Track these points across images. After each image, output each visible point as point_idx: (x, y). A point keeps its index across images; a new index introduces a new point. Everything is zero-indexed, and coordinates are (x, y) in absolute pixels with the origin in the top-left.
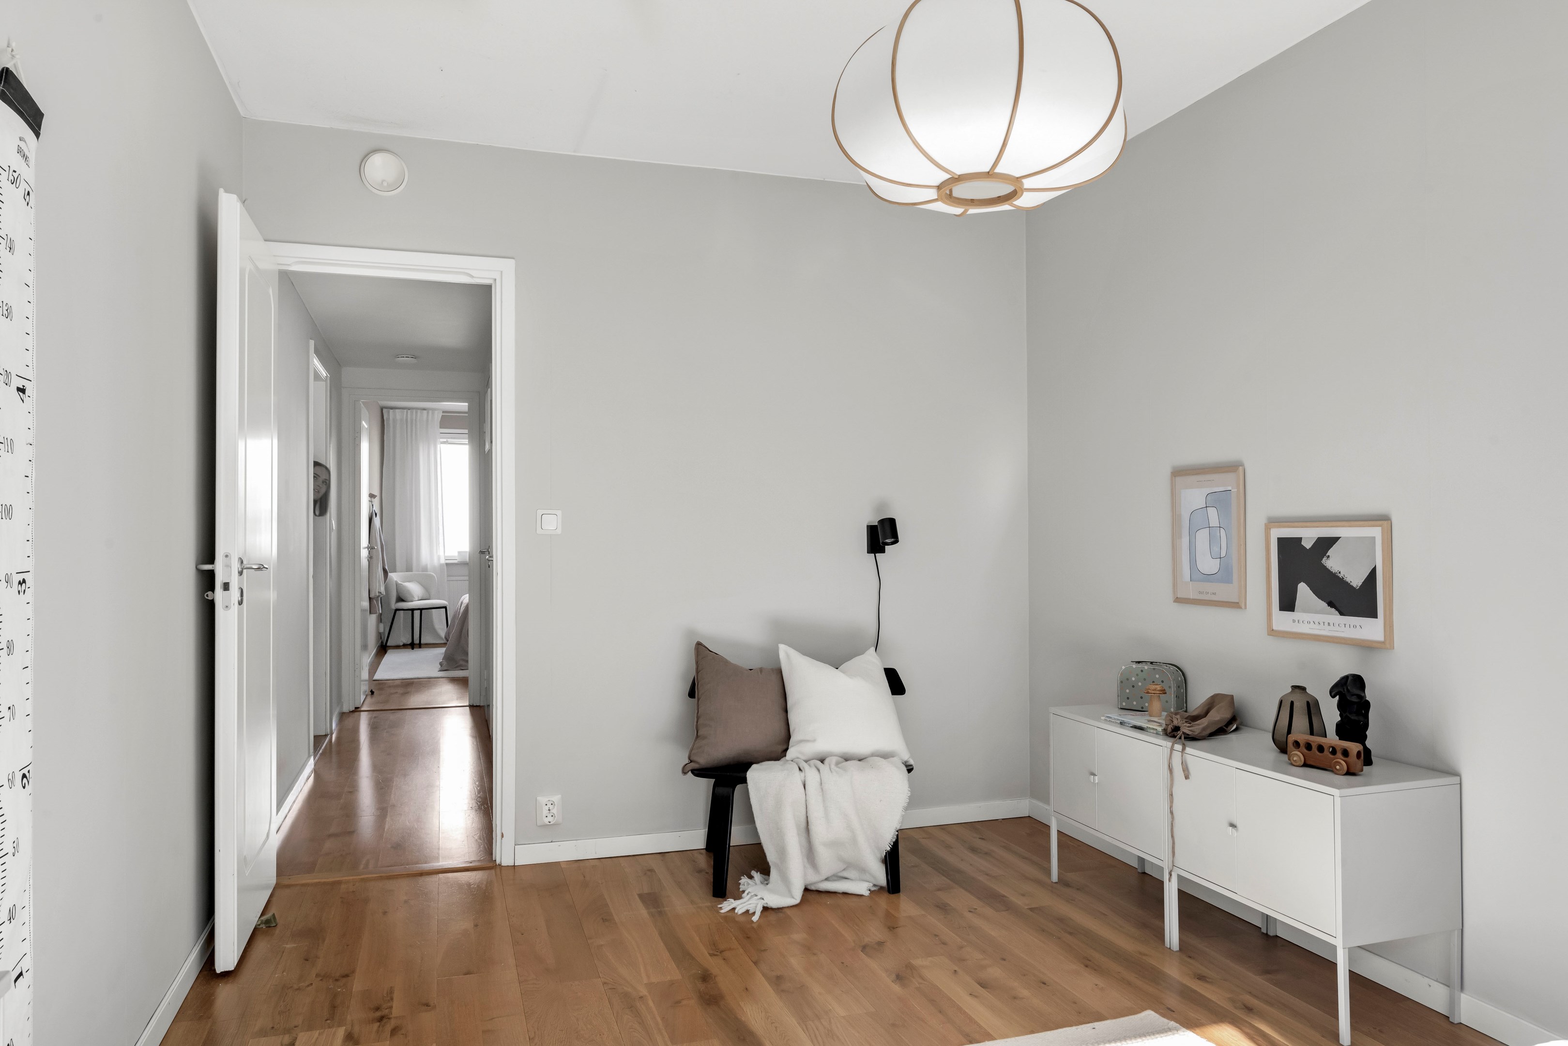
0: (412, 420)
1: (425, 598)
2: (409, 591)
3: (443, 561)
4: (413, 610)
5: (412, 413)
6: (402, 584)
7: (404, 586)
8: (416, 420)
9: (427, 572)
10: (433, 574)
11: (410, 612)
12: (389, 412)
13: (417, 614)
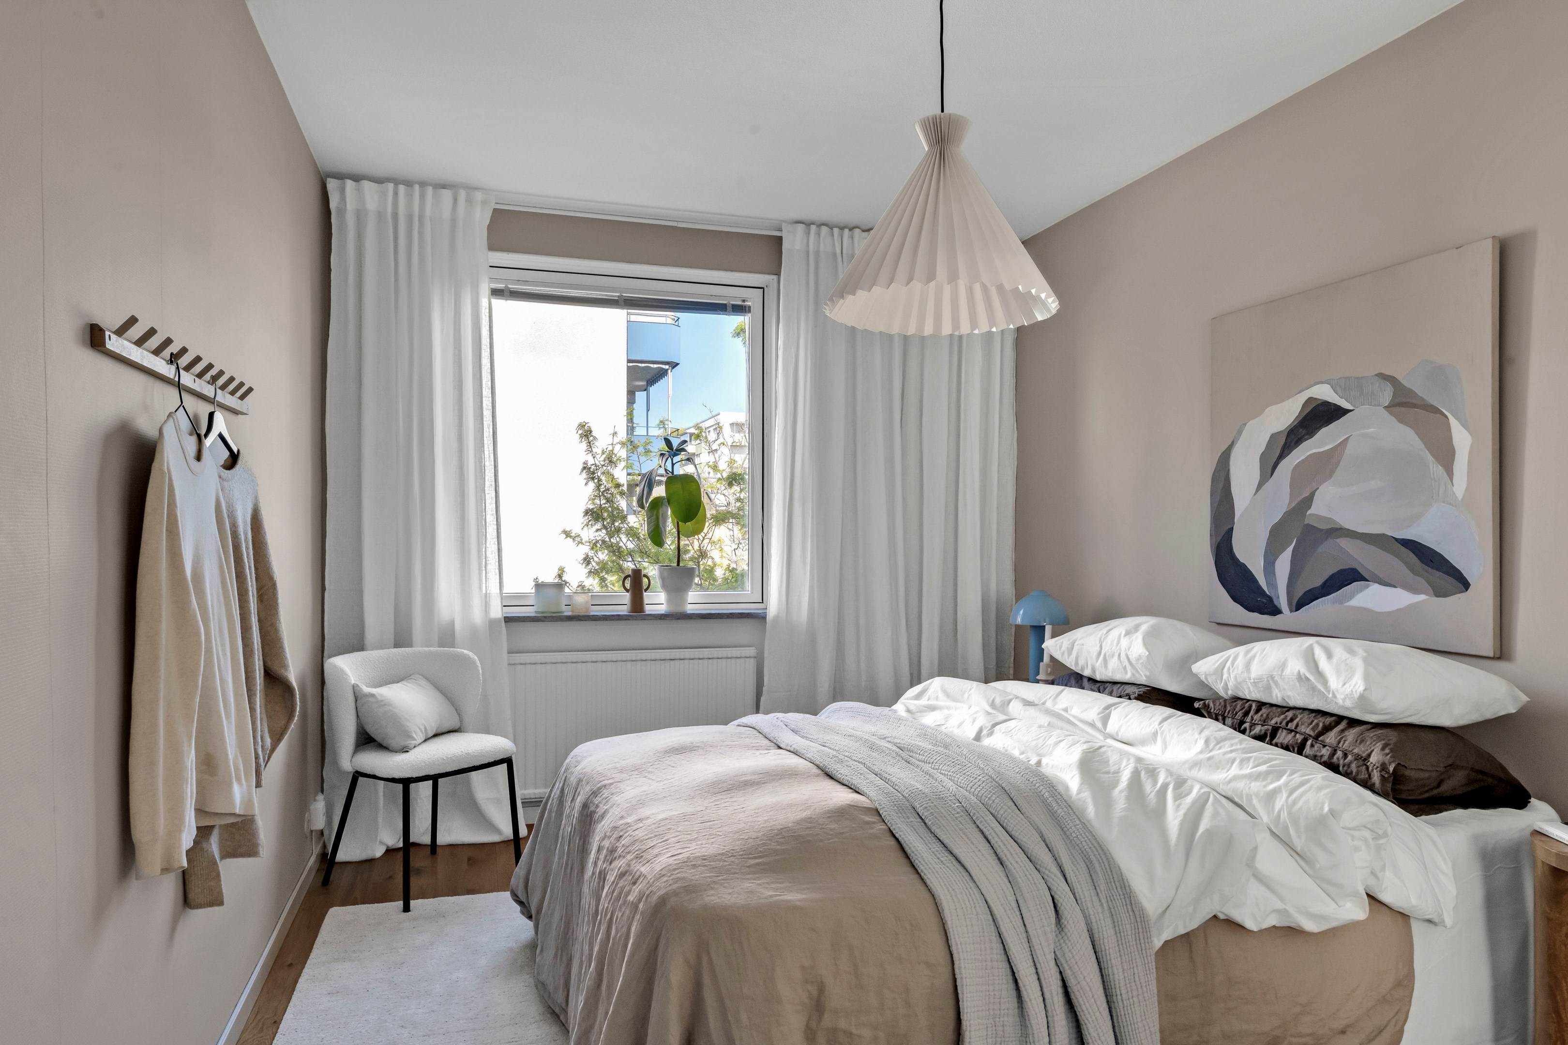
0: (410, 218)
1: (447, 726)
2: (395, 719)
3: (497, 612)
4: (406, 783)
5: (410, 196)
6: (373, 695)
7: (382, 703)
8: (421, 218)
9: (453, 646)
10: (471, 654)
11: (400, 786)
12: (342, 190)
13: (422, 793)
